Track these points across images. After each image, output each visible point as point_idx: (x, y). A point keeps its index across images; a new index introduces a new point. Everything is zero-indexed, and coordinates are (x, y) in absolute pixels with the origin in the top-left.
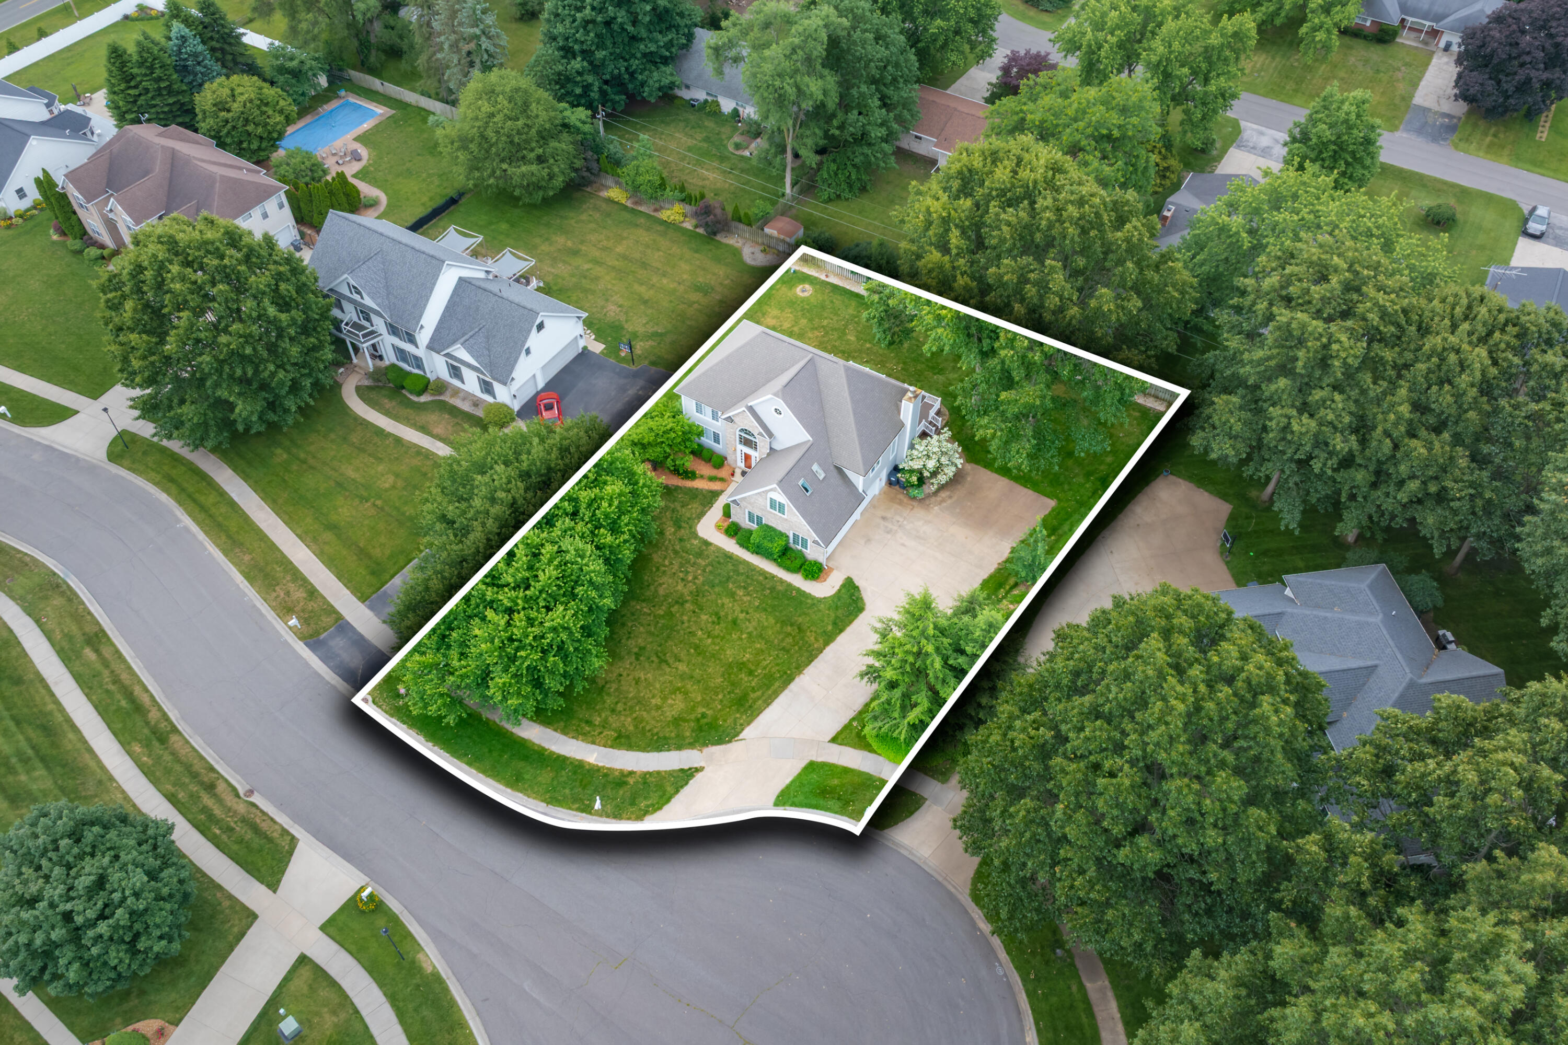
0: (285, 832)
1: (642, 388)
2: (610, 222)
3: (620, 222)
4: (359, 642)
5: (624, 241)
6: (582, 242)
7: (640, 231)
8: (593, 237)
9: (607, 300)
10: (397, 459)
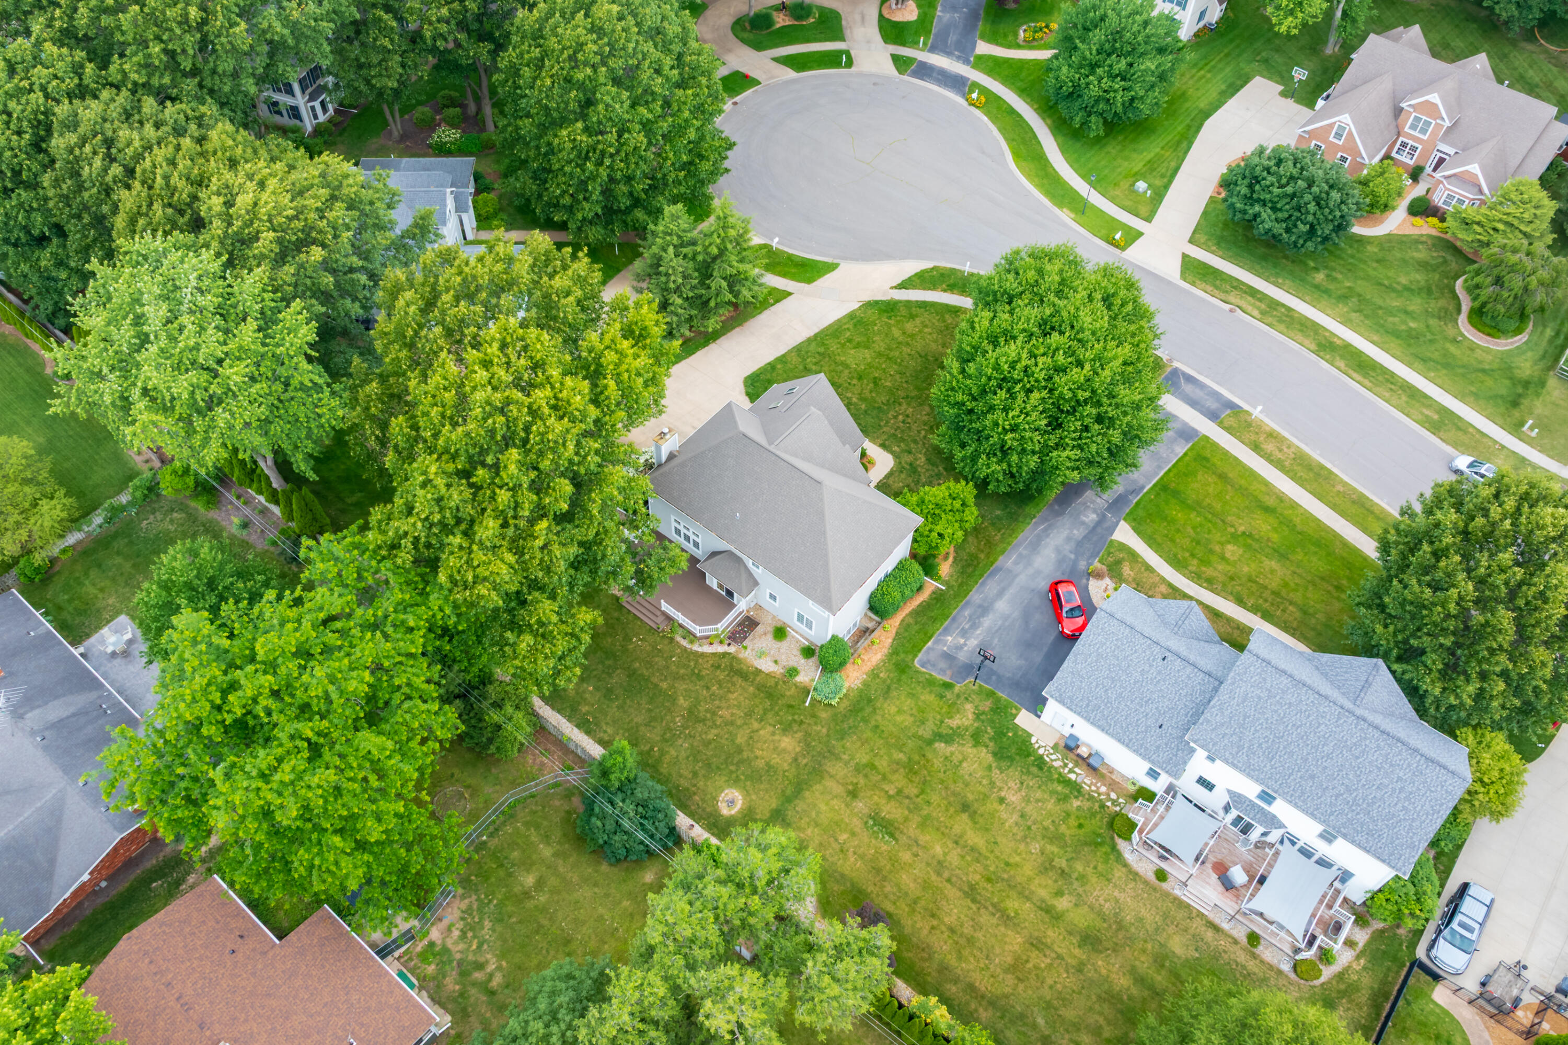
0: (1193, 284)
1: (960, 648)
2: (1040, 1021)
3: (1022, 1016)
4: (1193, 403)
5: (1009, 960)
6: (1080, 968)
7: (983, 983)
8: (1065, 980)
9: (1022, 816)
10: (1232, 579)
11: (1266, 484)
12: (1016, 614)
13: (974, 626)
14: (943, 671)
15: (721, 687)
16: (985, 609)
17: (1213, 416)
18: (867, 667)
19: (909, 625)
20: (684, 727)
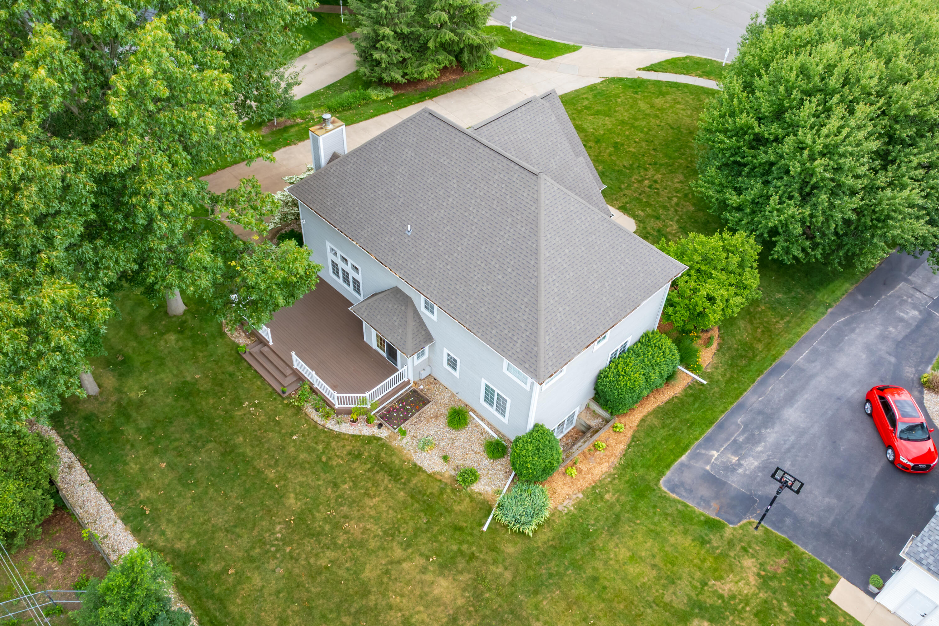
1: (732, 469)
12: (816, 429)
13: (753, 440)
14: (706, 502)
15: (355, 485)
16: (767, 417)
18: (585, 482)
19: (652, 428)
20: (285, 541)
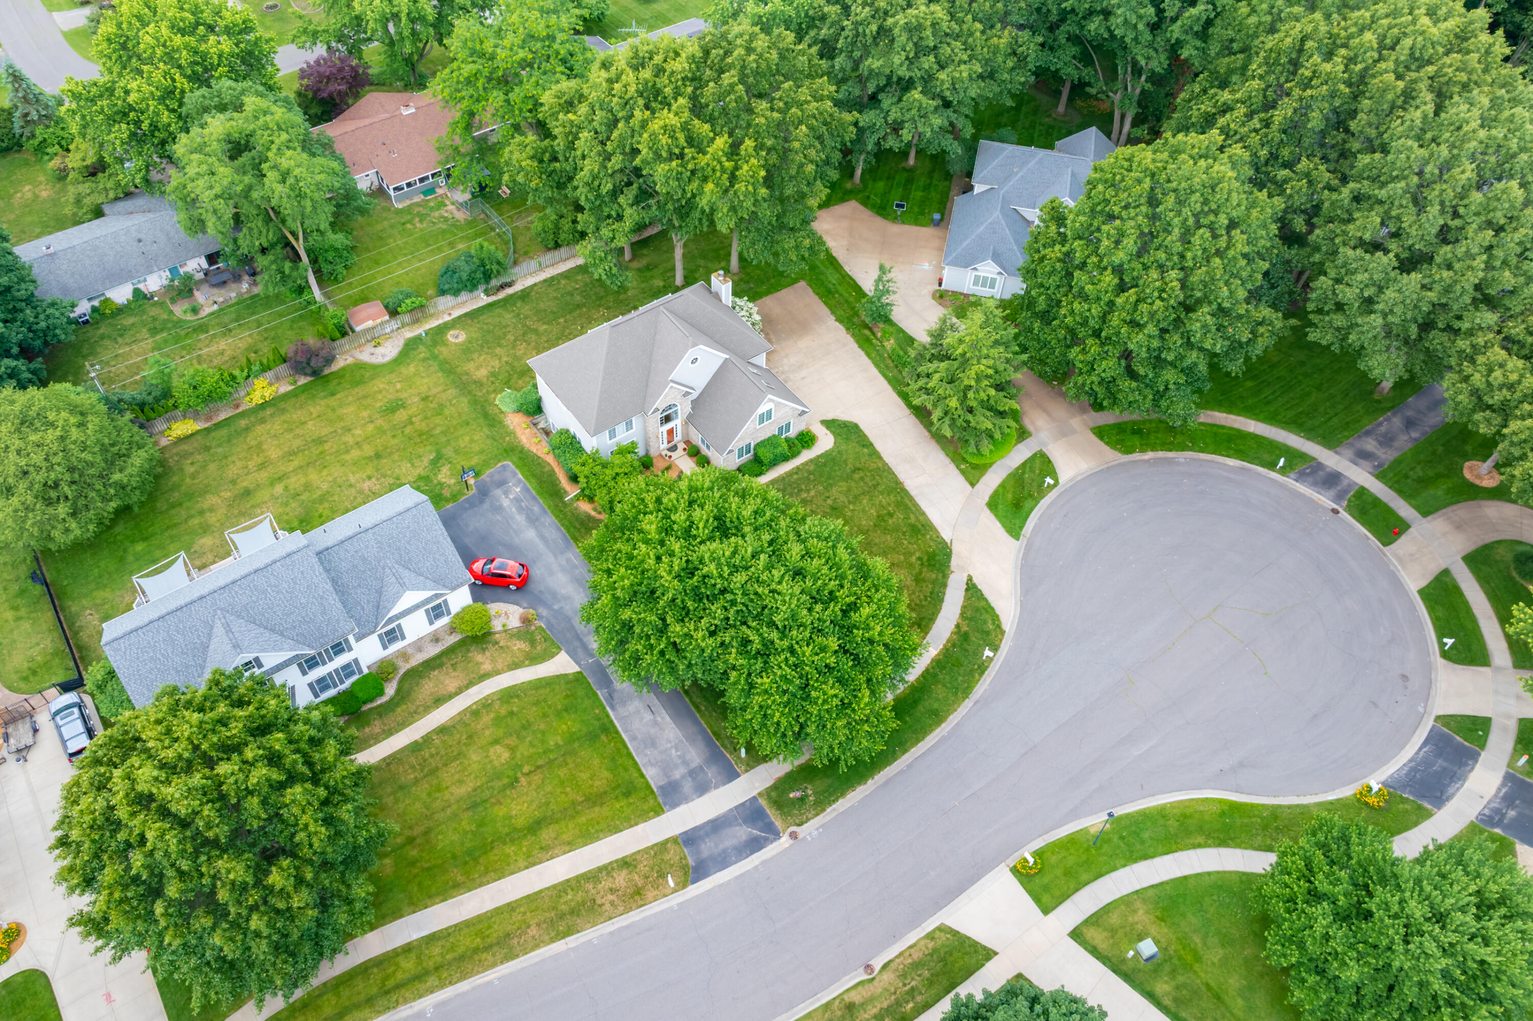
0: (930, 936)
1: (506, 493)
2: (220, 450)
3: (229, 441)
4: (716, 826)
5: (265, 447)
6: (234, 482)
7: (259, 429)
8: (233, 470)
9: (351, 486)
10: (470, 737)
11: (571, 846)
12: (517, 541)
13: (520, 509)
14: (491, 476)
16: (532, 521)
17: (689, 839)
18: (519, 432)
19: (541, 466)
20: (524, 325)
